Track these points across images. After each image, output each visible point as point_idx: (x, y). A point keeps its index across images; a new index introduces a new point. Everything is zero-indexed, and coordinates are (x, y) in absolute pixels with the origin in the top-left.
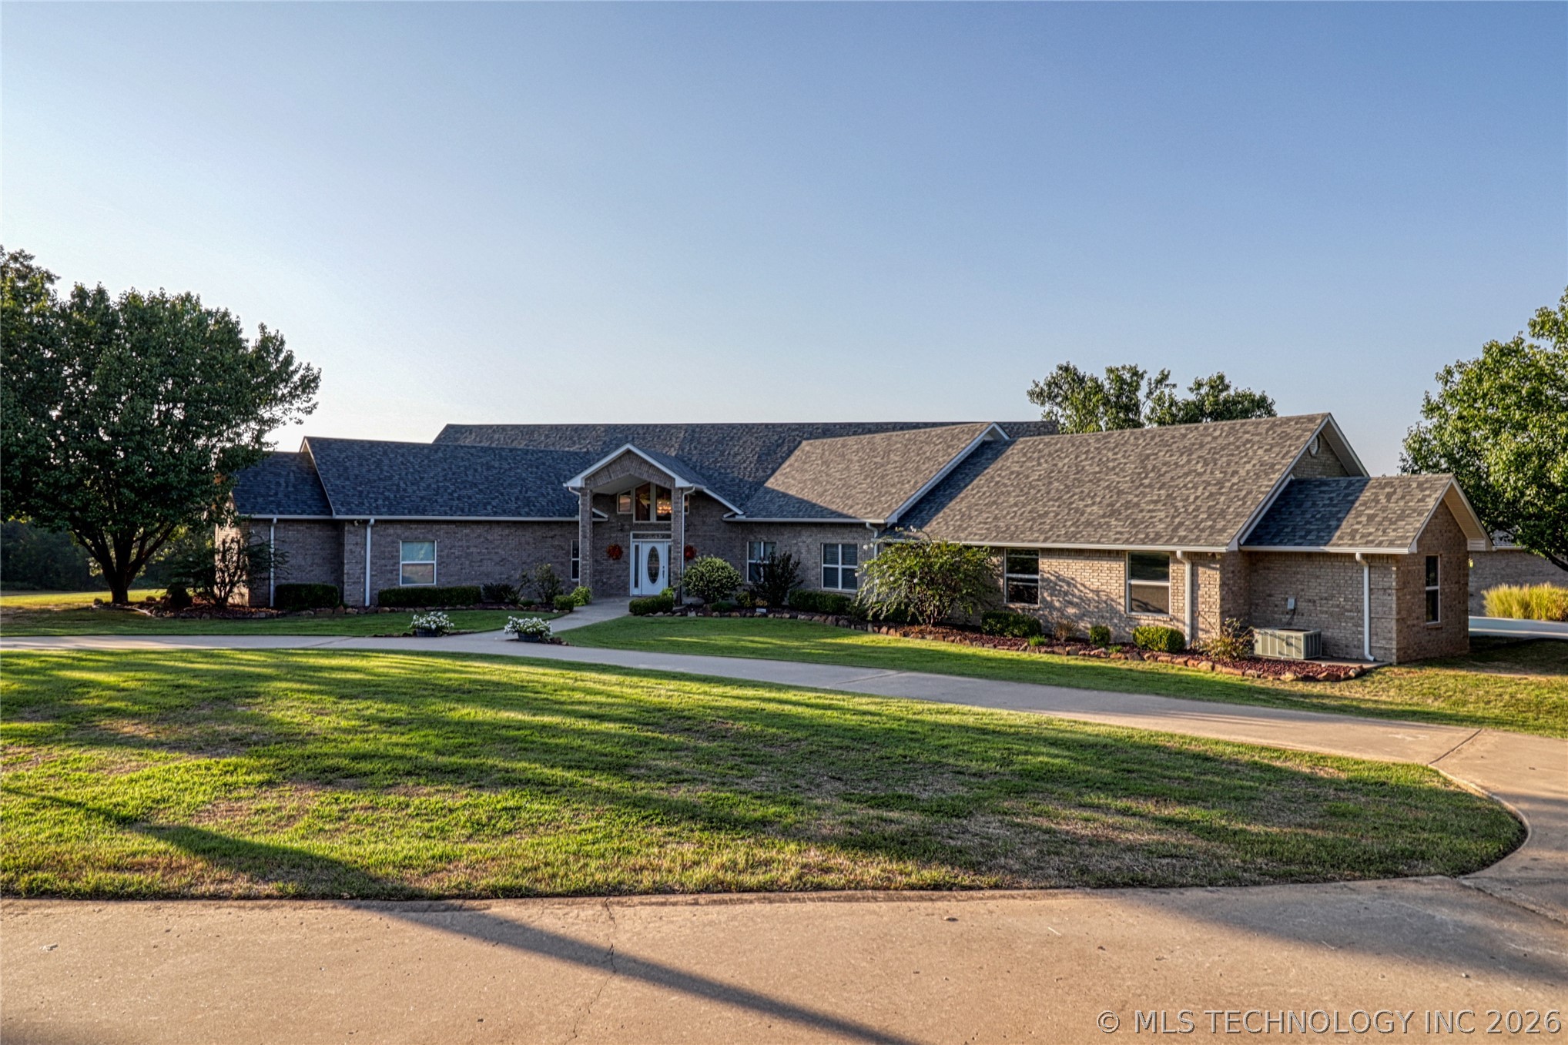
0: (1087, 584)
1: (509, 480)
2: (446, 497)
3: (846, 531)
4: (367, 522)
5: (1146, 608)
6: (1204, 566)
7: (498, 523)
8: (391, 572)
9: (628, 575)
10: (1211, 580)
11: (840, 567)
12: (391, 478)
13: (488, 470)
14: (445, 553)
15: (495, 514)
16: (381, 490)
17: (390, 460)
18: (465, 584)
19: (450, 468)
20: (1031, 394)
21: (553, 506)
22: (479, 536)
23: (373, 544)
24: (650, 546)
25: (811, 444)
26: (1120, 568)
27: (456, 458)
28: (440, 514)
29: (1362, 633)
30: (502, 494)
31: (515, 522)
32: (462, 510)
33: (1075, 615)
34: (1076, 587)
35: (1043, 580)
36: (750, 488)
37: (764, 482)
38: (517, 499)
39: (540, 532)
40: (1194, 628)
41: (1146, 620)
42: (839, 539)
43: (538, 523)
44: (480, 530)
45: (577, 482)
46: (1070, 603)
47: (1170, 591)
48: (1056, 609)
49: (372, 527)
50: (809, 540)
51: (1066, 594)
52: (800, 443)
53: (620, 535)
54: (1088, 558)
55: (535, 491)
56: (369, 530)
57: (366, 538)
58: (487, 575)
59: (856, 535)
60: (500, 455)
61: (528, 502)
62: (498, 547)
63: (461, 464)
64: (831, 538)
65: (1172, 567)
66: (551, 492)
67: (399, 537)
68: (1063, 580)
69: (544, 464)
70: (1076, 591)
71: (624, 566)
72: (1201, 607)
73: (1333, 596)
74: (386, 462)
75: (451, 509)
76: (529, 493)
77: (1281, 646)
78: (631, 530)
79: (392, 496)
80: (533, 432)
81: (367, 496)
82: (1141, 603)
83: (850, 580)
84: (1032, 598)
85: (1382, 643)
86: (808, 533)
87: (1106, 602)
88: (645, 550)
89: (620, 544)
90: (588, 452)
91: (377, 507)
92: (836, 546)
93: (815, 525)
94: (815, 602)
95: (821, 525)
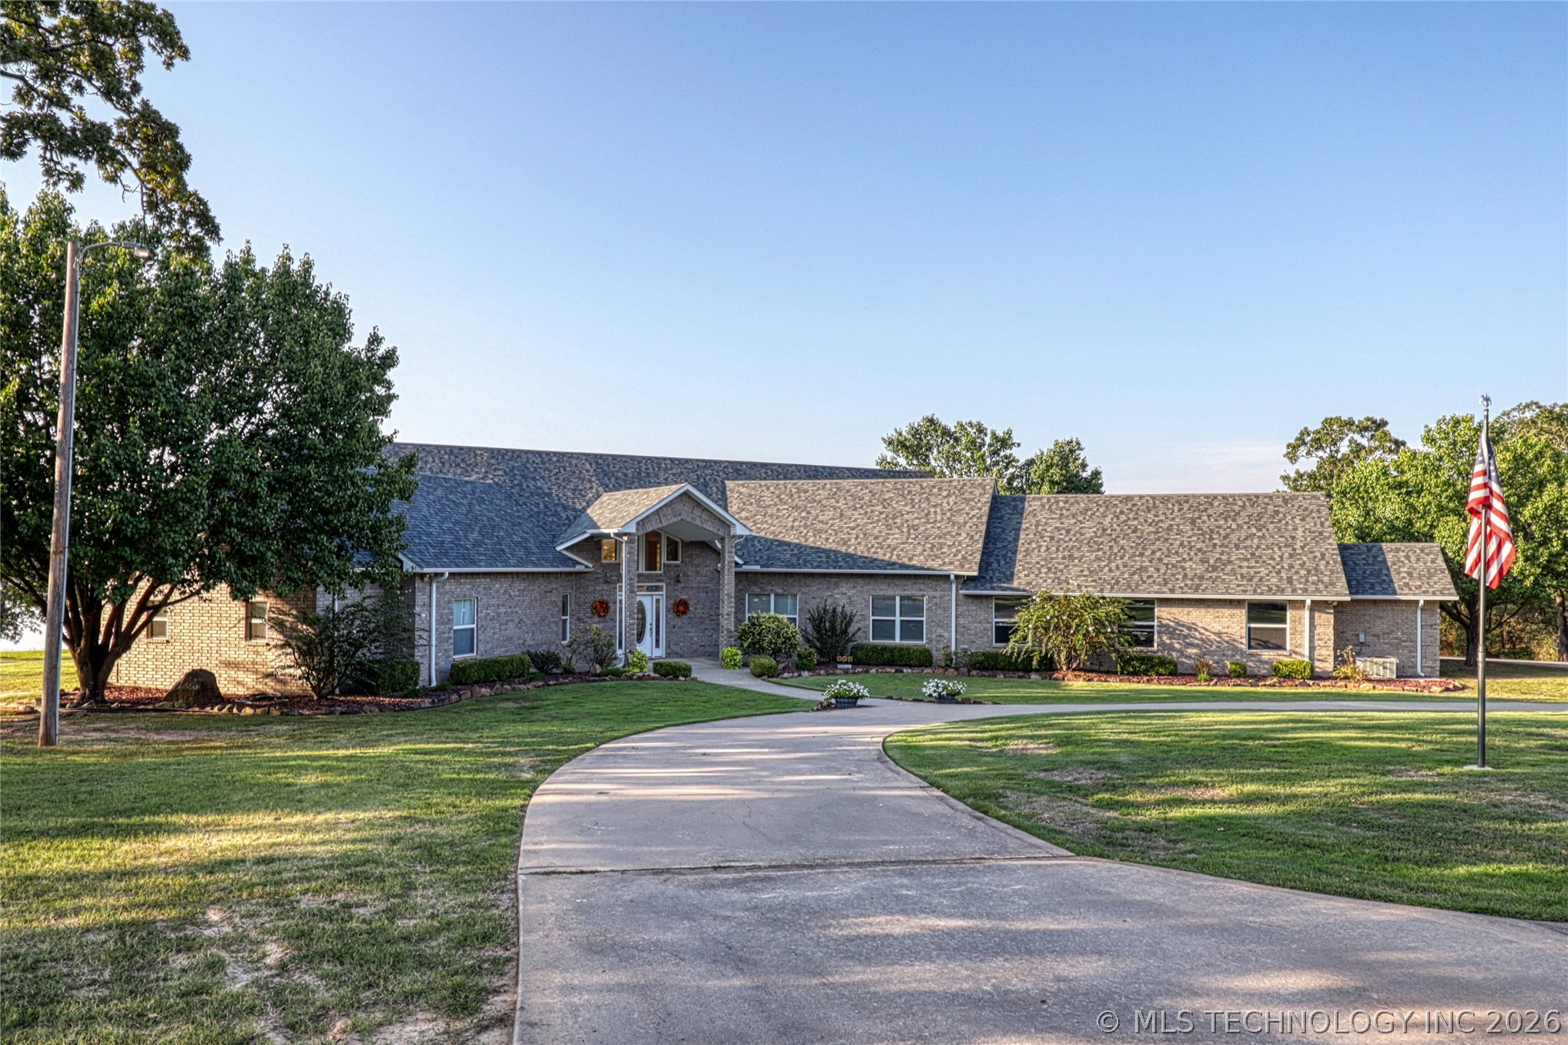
0: (1209, 628)
3: (904, 582)
5: (1266, 645)
6: (1319, 611)
7: (517, 574)
8: (447, 640)
9: (612, 635)
10: (1326, 623)
11: (898, 619)
14: (483, 614)
20: (889, 444)
22: (506, 591)
23: (437, 606)
25: (742, 486)
26: (1242, 614)
29: (1416, 657)
31: (528, 574)
32: (496, 560)
33: (1196, 654)
34: (1196, 630)
35: (1161, 626)
39: (544, 585)
40: (1311, 658)
41: (1267, 655)
42: (899, 591)
43: (543, 573)
46: (1191, 645)
47: (1288, 632)
48: (1174, 649)
49: (438, 582)
50: (851, 592)
51: (1186, 637)
52: (722, 483)
53: (606, 587)
54: (1209, 607)
57: (431, 598)
59: (922, 587)
61: (527, 549)
62: (517, 604)
64: (884, 589)
65: (1290, 613)
67: (452, 594)
68: (1183, 626)
70: (1197, 634)
71: (610, 624)
72: (1317, 643)
73: (1393, 631)
77: (1378, 669)
82: (1257, 641)
83: (912, 630)
84: (1149, 642)
85: (1430, 663)
86: (851, 585)
87: (1227, 642)
89: (605, 598)
92: (894, 598)
93: (863, 576)
94: (893, 656)
95: (871, 576)
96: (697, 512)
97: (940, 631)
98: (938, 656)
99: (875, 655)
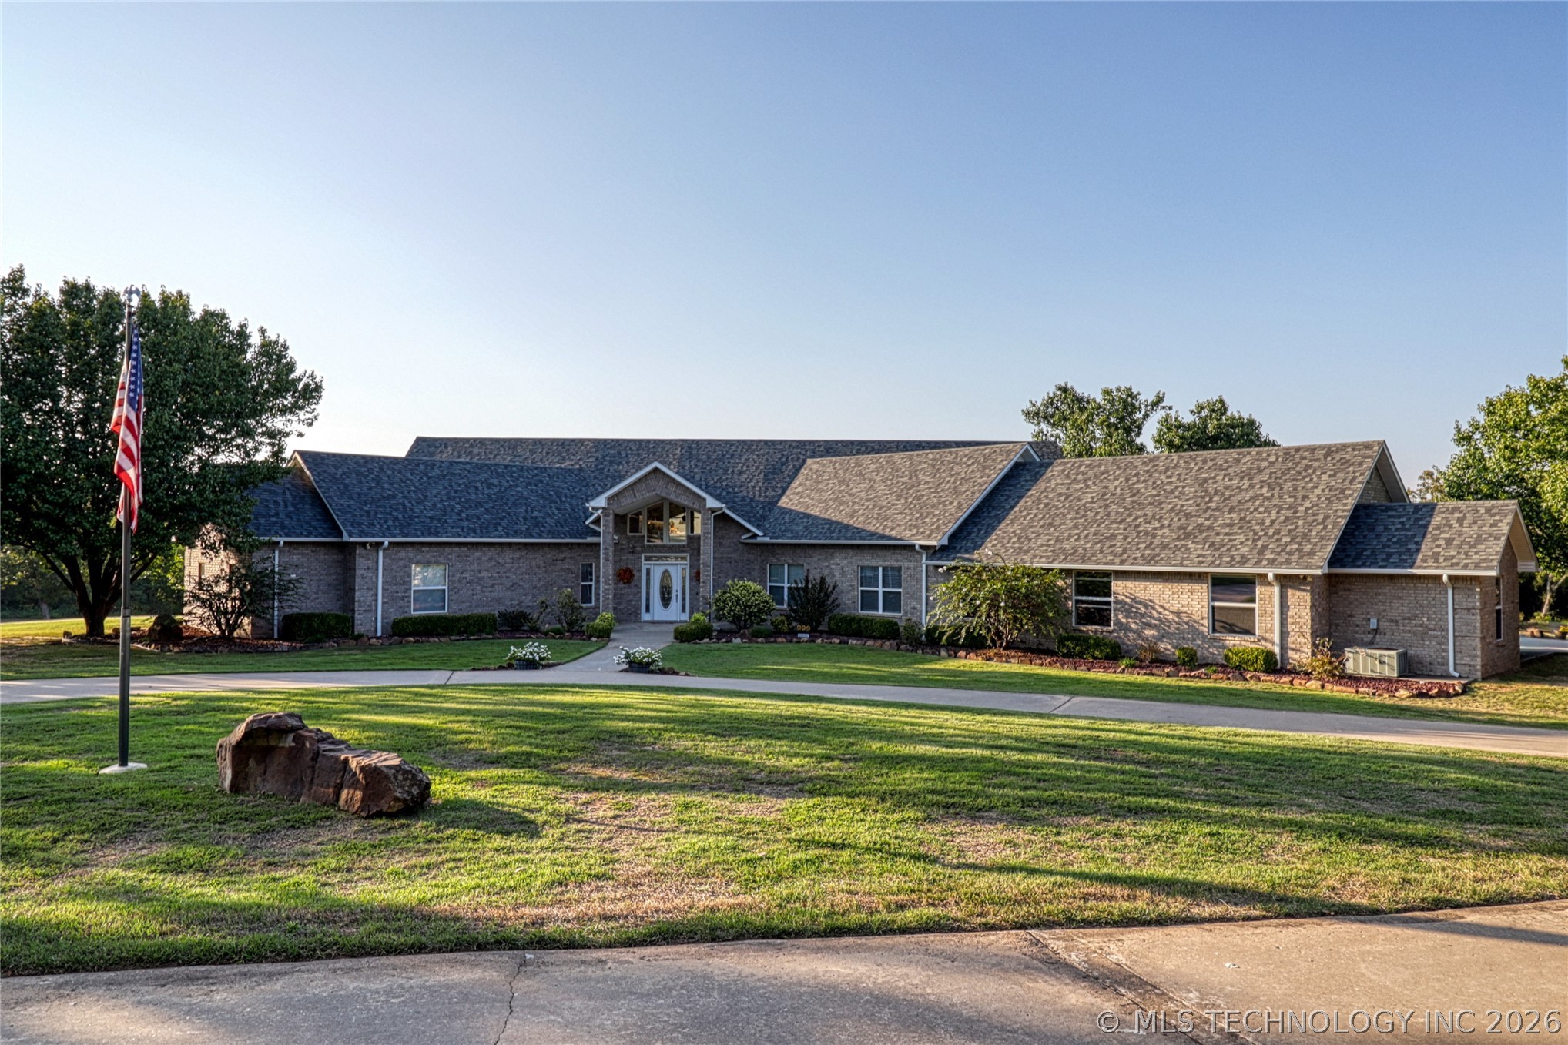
0: (1167, 606)
1: (512, 499)
2: (455, 517)
3: (888, 553)
4: (379, 544)
5: (1231, 629)
6: (1292, 588)
7: (510, 545)
8: (403, 598)
9: (640, 600)
10: (1301, 603)
11: (881, 590)
12: (394, 496)
13: (488, 488)
14: (456, 578)
15: (508, 535)
16: (388, 510)
17: (389, 477)
18: (478, 611)
19: (451, 486)
20: (1027, 414)
21: (562, 526)
22: (491, 559)
23: (384, 570)
24: (663, 568)
25: (818, 463)
26: (1202, 590)
27: (454, 475)
28: (453, 536)
29: (1446, 651)
30: (509, 514)
31: (526, 544)
32: (474, 532)
33: (1153, 636)
34: (1154, 609)
35: (1117, 602)
36: (763, 508)
37: (777, 502)
38: (525, 519)
39: (551, 555)
40: (1284, 648)
41: (1232, 640)
42: (880, 562)
43: (549, 544)
44: (491, 553)
45: (600, 502)
46: (1149, 625)
47: (1257, 612)
48: (1131, 630)
49: (384, 550)
50: (844, 562)
51: (1143, 615)
52: (804, 461)
53: (631, 557)
54: (1167, 581)
55: (540, 511)
56: (381, 554)
57: (377, 562)
58: (498, 601)
59: (900, 558)
60: (497, 473)
61: (537, 523)
62: (509, 571)
63: (461, 481)
64: (869, 560)
65: (1259, 590)
66: (556, 512)
67: (411, 561)
68: (1140, 603)
69: (541, 482)
70: (1154, 613)
71: (635, 590)
72: (1290, 627)
73: (1416, 616)
74: (385, 479)
75: (463, 530)
76: (536, 514)
77: (1374, 665)
78: (642, 552)
79: (400, 516)
80: (515, 448)
81: (375, 517)
82: (1222, 622)
83: (893, 602)
84: (1106, 621)
85: (1467, 660)
86: (843, 555)
87: (1187, 623)
88: (657, 573)
89: (630, 567)
90: (581, 469)
91: (388, 528)
92: (876, 569)
93: (852, 546)
94: (860, 627)
95: (858, 546)
96: (672, 487)
97: (914, 603)
99: (844, 625)
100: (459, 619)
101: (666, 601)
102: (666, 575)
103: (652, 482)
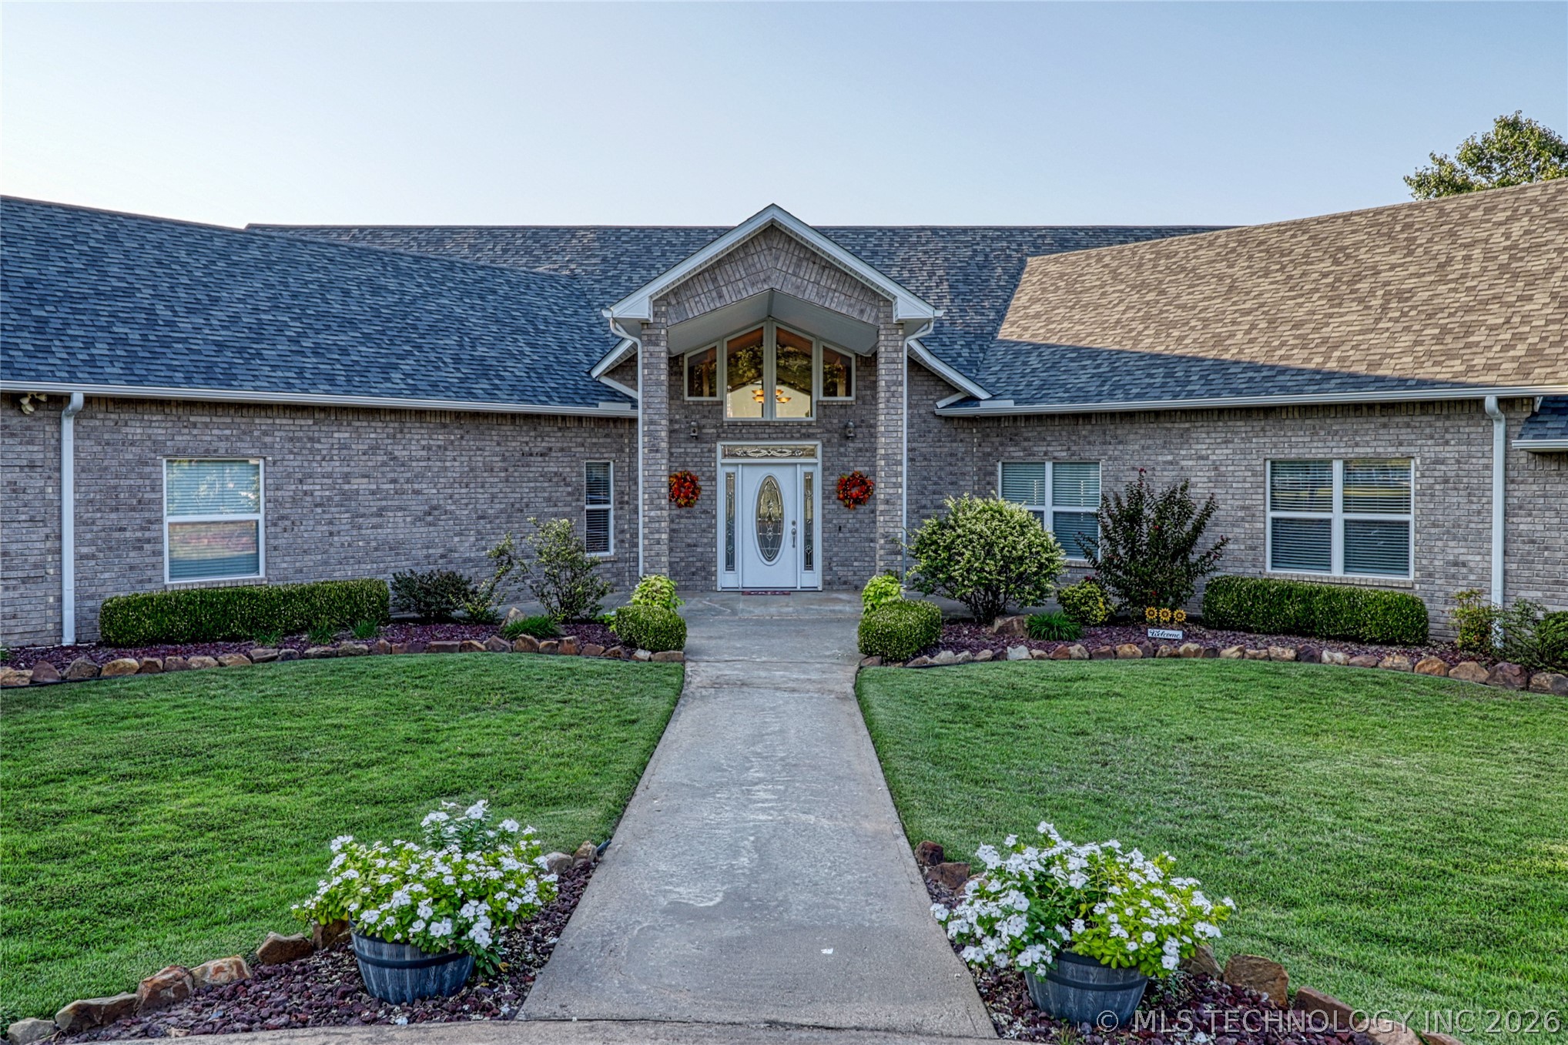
1: (428, 319)
2: (283, 346)
3: (1353, 423)
4: (59, 401)
7: (420, 413)
8: (138, 545)
9: (713, 544)
11: (1338, 517)
12: (129, 292)
13: (374, 294)
14: (286, 493)
15: (414, 391)
16: (103, 321)
17: (127, 253)
18: (344, 574)
19: (286, 285)
21: (541, 379)
22: (374, 449)
23: (80, 469)
24: (762, 473)
25: (1056, 261)
27: (294, 263)
28: (273, 387)
30: (419, 348)
31: (458, 415)
32: (331, 380)
36: (968, 345)
37: (996, 330)
38: (457, 360)
39: (518, 441)
42: (1340, 447)
43: (514, 416)
44: (374, 433)
45: (638, 306)
49: (78, 416)
50: (1221, 453)
52: (1022, 264)
53: (692, 448)
55: (492, 346)
56: (68, 426)
57: (58, 449)
58: (395, 548)
59: (1405, 434)
60: (397, 268)
61: (484, 370)
62: (419, 477)
63: (309, 277)
64: (1301, 444)
66: (527, 349)
67: (157, 446)
69: (494, 292)
71: (702, 521)
74: (116, 256)
75: (300, 374)
76: (481, 350)
78: (718, 437)
79: (135, 336)
80: (440, 241)
81: (60, 333)
83: (1380, 547)
86: (1220, 437)
88: (750, 483)
89: (693, 470)
90: (573, 277)
91: (92, 361)
92: (1325, 464)
93: (1247, 412)
94: (1310, 611)
95: (1268, 411)
96: (810, 273)
97: (1456, 550)
98: (1443, 615)
99: (1261, 607)
100: (287, 598)
101: (770, 545)
102: (770, 491)
103: (762, 260)
